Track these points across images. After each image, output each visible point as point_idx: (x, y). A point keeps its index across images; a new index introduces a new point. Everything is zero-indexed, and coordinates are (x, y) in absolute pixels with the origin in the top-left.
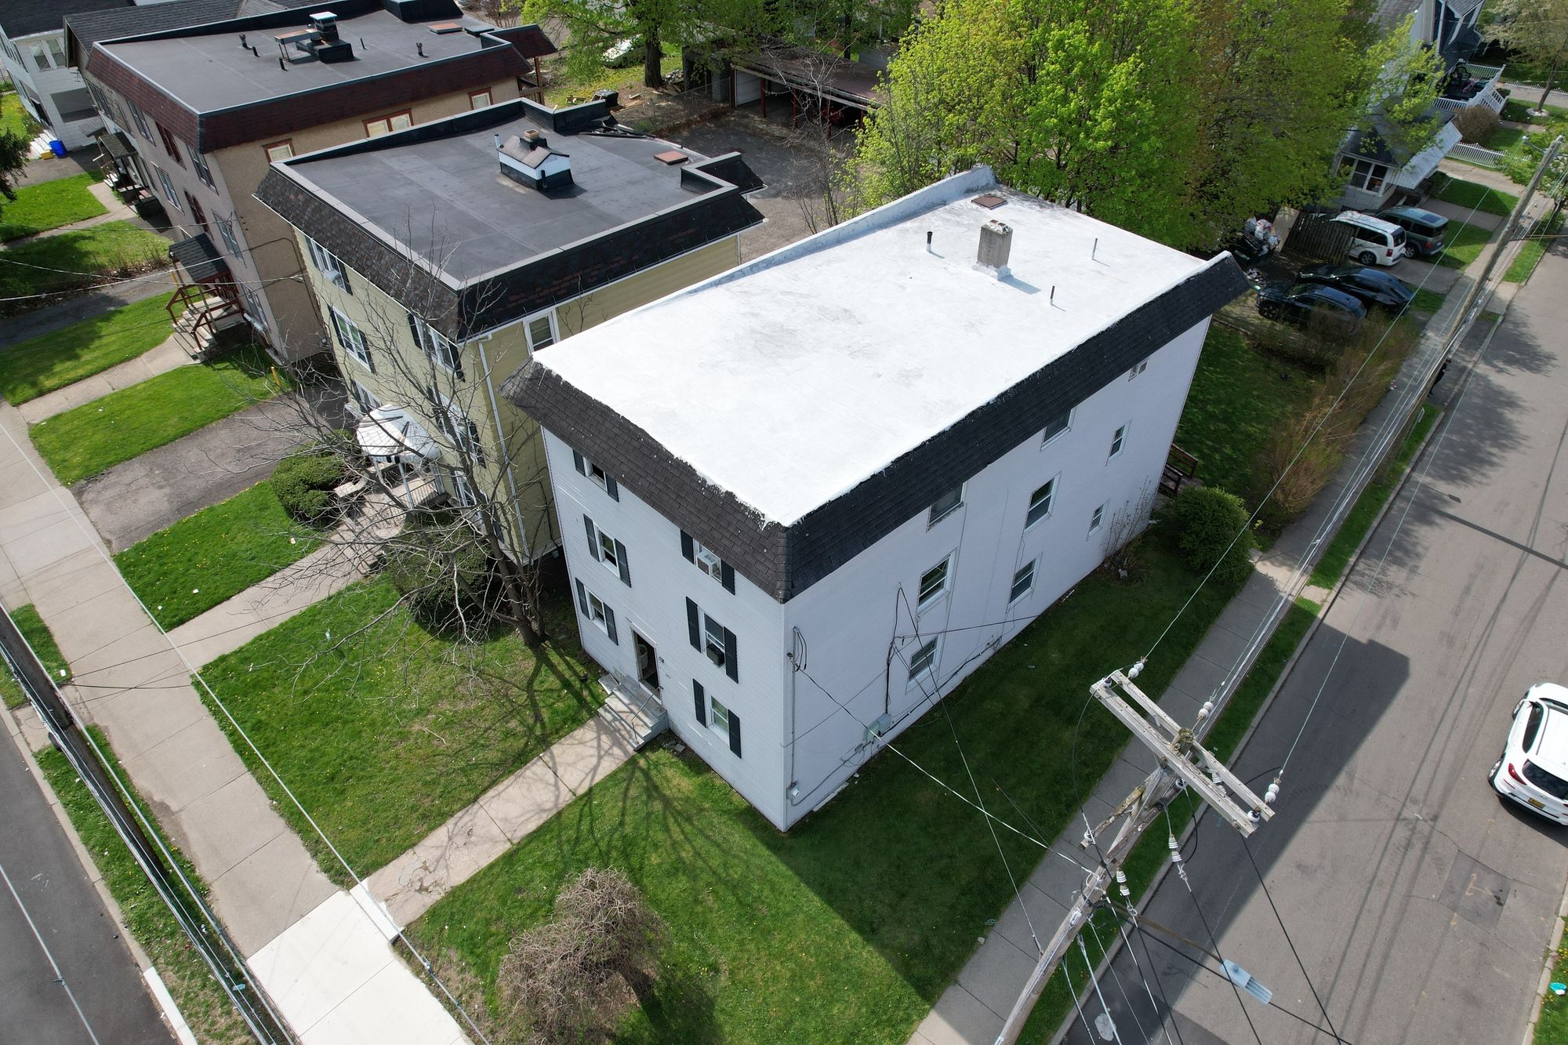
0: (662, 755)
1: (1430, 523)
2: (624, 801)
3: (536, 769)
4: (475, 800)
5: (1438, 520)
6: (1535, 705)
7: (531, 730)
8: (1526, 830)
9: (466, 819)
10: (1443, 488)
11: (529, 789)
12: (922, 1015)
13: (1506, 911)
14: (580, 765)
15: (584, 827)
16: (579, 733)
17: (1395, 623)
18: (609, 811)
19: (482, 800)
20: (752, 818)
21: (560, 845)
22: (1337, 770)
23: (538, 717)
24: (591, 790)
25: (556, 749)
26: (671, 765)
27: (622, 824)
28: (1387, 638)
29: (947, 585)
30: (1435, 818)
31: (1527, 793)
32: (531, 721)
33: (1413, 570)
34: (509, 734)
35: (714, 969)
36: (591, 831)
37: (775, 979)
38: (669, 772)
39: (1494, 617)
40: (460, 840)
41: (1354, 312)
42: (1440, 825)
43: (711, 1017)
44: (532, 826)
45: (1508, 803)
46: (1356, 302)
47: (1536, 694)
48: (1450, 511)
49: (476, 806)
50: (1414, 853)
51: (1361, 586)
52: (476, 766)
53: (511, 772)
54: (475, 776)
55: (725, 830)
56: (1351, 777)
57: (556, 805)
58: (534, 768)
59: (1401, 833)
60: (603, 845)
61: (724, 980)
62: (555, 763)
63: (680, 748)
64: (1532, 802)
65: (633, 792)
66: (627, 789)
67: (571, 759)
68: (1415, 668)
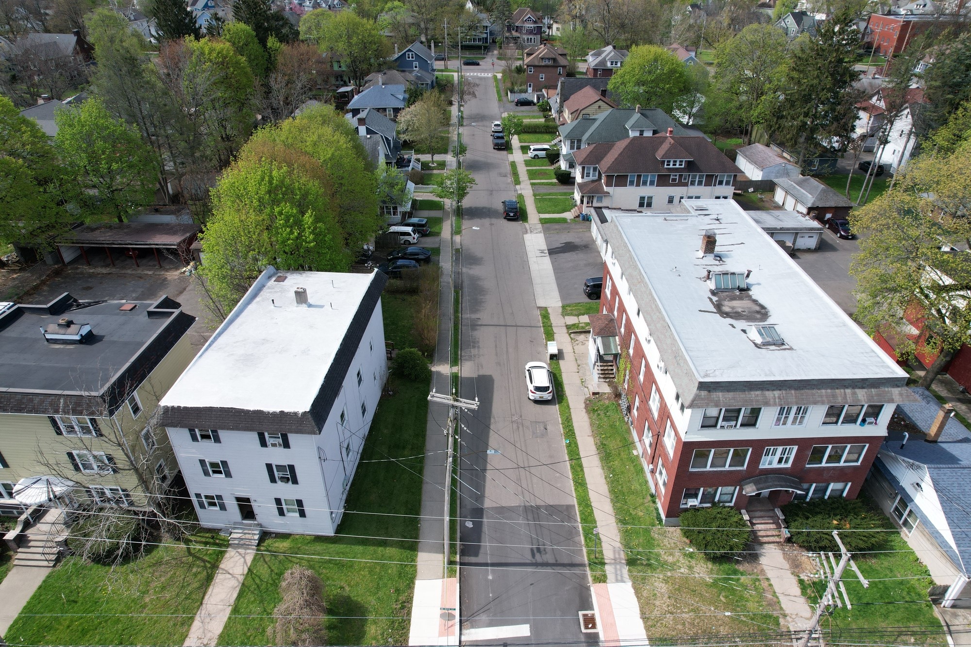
0: (268, 542)
1: (476, 330)
2: (267, 564)
3: (219, 577)
4: (201, 604)
5: (478, 328)
6: (528, 370)
7: (205, 567)
8: (543, 407)
9: (203, 612)
10: (474, 316)
11: (222, 585)
12: (416, 556)
13: (548, 430)
14: (238, 564)
15: (258, 581)
16: (227, 555)
17: (482, 366)
18: (263, 571)
19: (205, 601)
20: (319, 539)
21: (253, 593)
22: (490, 418)
23: (204, 561)
24: (249, 569)
25: (222, 566)
26: (275, 542)
27: (272, 571)
28: (483, 372)
29: (346, 419)
30: (521, 416)
31: (538, 395)
32: (202, 564)
33: (479, 347)
34: (195, 575)
35: (342, 588)
36: (261, 580)
37: (364, 576)
38: (276, 545)
39: (507, 351)
40: (207, 620)
41: (415, 266)
42: (523, 418)
43: (352, 601)
44: (235, 595)
45: (536, 402)
46: (413, 262)
47: (527, 367)
48: (479, 323)
49: (204, 606)
50: (521, 428)
51: (466, 360)
52: (191, 593)
53: (209, 586)
54: (194, 596)
55: (313, 548)
56: (494, 418)
57: (239, 582)
58: (218, 577)
59: (515, 426)
60: (271, 582)
61: (347, 589)
62: (226, 571)
63: (274, 535)
64: (540, 397)
65: (267, 559)
66: (264, 560)
67: (232, 565)
68: (495, 377)
